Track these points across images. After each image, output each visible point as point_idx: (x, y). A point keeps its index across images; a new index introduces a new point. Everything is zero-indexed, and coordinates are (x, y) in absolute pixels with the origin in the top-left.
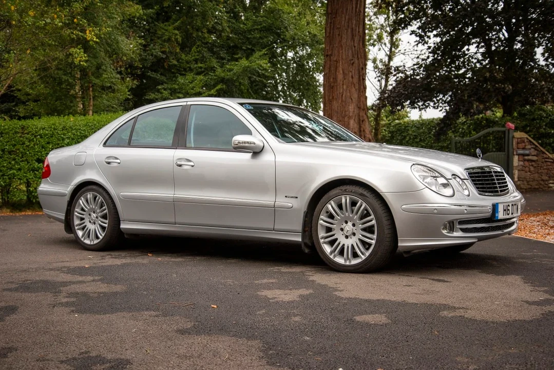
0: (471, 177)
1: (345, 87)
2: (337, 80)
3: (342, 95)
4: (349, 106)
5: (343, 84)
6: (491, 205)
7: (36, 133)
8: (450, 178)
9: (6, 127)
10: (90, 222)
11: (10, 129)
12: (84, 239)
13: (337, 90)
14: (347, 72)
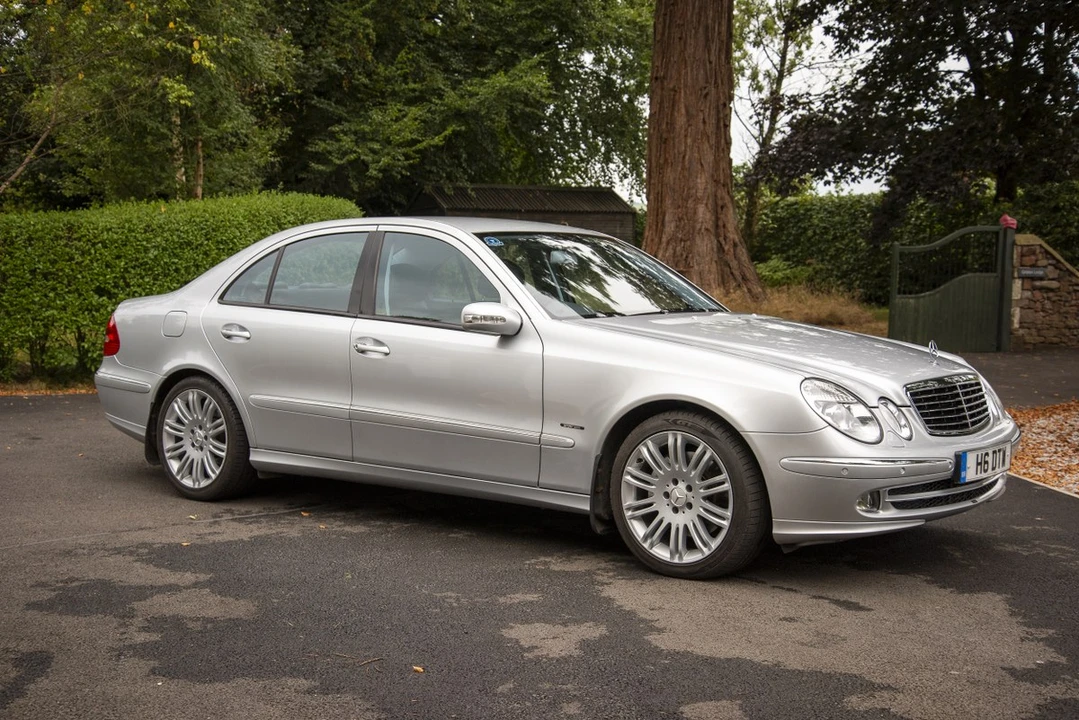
0: (915, 401)
1: (689, 141)
2: (674, 128)
3: (684, 157)
4: (697, 178)
5: (686, 136)
6: (952, 455)
7: (95, 237)
8: (876, 405)
9: (39, 227)
10: (193, 445)
11: (46, 231)
12: (182, 478)
13: (674, 147)
14: (694, 113)
